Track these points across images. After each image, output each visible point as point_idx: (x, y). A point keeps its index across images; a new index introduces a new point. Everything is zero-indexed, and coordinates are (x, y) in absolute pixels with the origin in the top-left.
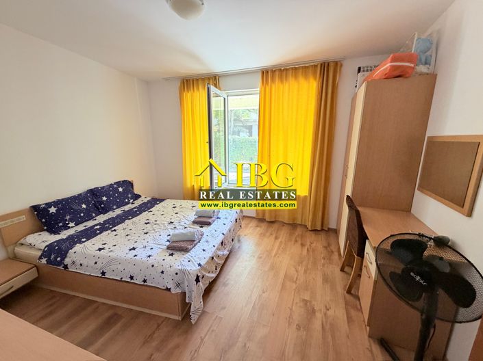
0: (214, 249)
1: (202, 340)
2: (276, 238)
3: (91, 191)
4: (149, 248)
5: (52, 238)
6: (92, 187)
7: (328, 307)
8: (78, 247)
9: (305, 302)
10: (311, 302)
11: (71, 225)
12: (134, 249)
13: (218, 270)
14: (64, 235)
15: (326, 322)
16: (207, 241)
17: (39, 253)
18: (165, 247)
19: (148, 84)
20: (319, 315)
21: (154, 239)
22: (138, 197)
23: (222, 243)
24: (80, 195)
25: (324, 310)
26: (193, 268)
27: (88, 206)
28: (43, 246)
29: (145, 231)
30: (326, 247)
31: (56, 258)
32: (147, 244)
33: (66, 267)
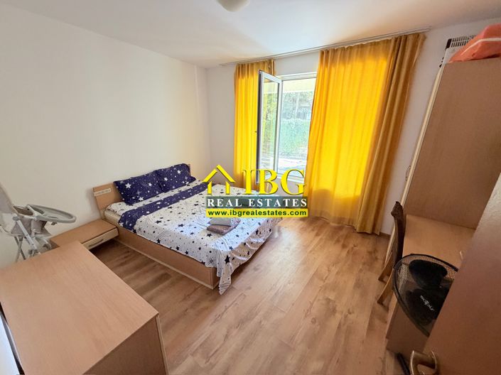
0: (248, 236)
1: (226, 309)
2: (317, 235)
3: (156, 172)
4: (193, 227)
5: (127, 208)
6: (157, 168)
7: (351, 311)
8: (143, 218)
9: (328, 300)
10: (335, 302)
11: (141, 199)
12: (182, 225)
13: (251, 255)
14: (136, 206)
15: (344, 325)
16: (242, 228)
17: (119, 218)
18: (206, 228)
19: (207, 71)
20: (338, 316)
21: (199, 220)
22: (193, 179)
23: (257, 232)
24: (147, 175)
25: (345, 312)
26: (224, 250)
27: (153, 184)
28: (121, 213)
29: (193, 211)
30: (370, 253)
31: (129, 224)
32: (192, 223)
33: (135, 231)
